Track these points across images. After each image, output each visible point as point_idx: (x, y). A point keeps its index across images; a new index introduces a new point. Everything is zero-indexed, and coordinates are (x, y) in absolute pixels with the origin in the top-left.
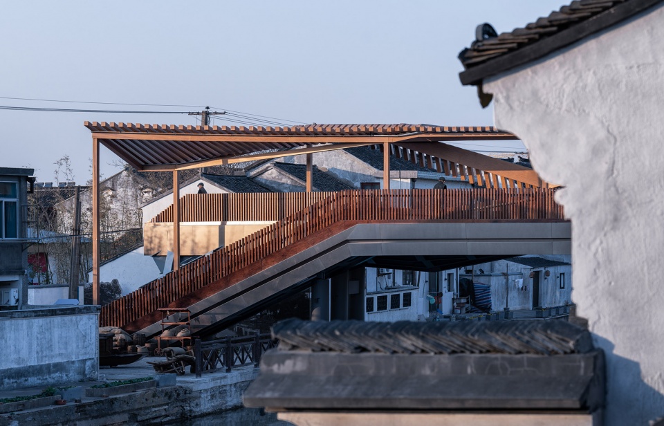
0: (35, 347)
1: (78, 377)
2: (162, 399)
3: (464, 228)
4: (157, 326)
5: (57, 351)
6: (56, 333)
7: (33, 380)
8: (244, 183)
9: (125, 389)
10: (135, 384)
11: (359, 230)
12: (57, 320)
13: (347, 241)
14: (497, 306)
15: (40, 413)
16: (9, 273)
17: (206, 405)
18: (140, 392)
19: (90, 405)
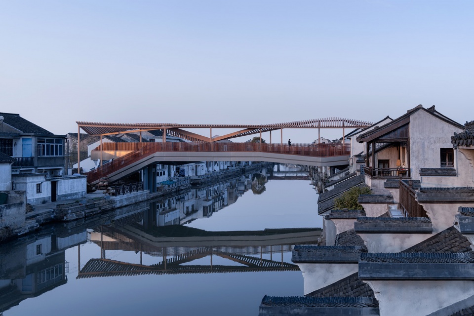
0: (70, 188)
1: (81, 197)
2: (107, 203)
3: (188, 153)
4: (98, 181)
5: (75, 189)
6: (75, 184)
7: (69, 198)
8: (117, 139)
9: (97, 200)
10: (100, 199)
11: (157, 154)
12: (76, 180)
13: (154, 157)
14: (186, 175)
15: (76, 208)
16: (60, 166)
17: (118, 205)
18: (101, 201)
19: (89, 205)
